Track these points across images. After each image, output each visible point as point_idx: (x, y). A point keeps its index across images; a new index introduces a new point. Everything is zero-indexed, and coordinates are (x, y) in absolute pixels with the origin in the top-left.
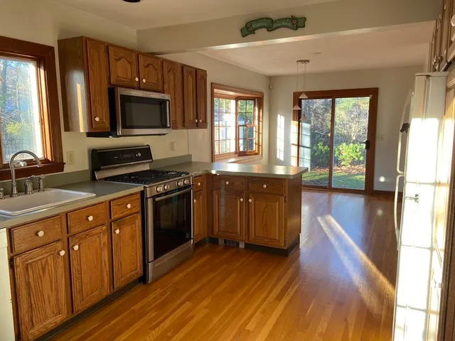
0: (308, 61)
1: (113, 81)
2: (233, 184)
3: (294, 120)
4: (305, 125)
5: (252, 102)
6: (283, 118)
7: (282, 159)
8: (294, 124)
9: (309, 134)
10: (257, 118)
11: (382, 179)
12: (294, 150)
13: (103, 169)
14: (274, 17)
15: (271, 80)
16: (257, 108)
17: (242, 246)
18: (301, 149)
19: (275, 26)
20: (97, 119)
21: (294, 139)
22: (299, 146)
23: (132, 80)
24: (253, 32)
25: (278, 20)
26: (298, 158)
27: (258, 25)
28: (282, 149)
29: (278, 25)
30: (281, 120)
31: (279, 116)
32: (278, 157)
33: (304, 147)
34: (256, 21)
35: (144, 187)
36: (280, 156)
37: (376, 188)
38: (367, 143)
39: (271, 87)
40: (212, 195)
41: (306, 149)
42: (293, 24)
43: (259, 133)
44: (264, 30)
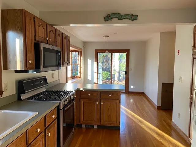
0: (108, 36)
1: (37, 39)
2: (92, 95)
3: (95, 62)
4: (100, 64)
5: (77, 53)
6: (90, 61)
7: (90, 79)
8: (95, 63)
9: (102, 68)
10: (80, 60)
11: (132, 87)
12: (95, 75)
13: (27, 93)
14: (122, 13)
15: (85, 43)
16: (79, 56)
17: (95, 127)
18: (98, 74)
19: (122, 18)
20: (30, 62)
21: (95, 70)
22: (97, 73)
23: (45, 39)
24: (111, 19)
25: (125, 15)
26: (97, 79)
27: (114, 16)
28: (90, 75)
29: (124, 17)
30: (89, 61)
31: (88, 59)
32: (88, 78)
33: (100, 74)
34: (113, 14)
35: (59, 103)
36: (89, 78)
37: (130, 90)
38: (126, 72)
39: (85, 47)
40: (80, 101)
41: (100, 75)
42: (132, 18)
43: (81, 68)
44: (117, 19)
